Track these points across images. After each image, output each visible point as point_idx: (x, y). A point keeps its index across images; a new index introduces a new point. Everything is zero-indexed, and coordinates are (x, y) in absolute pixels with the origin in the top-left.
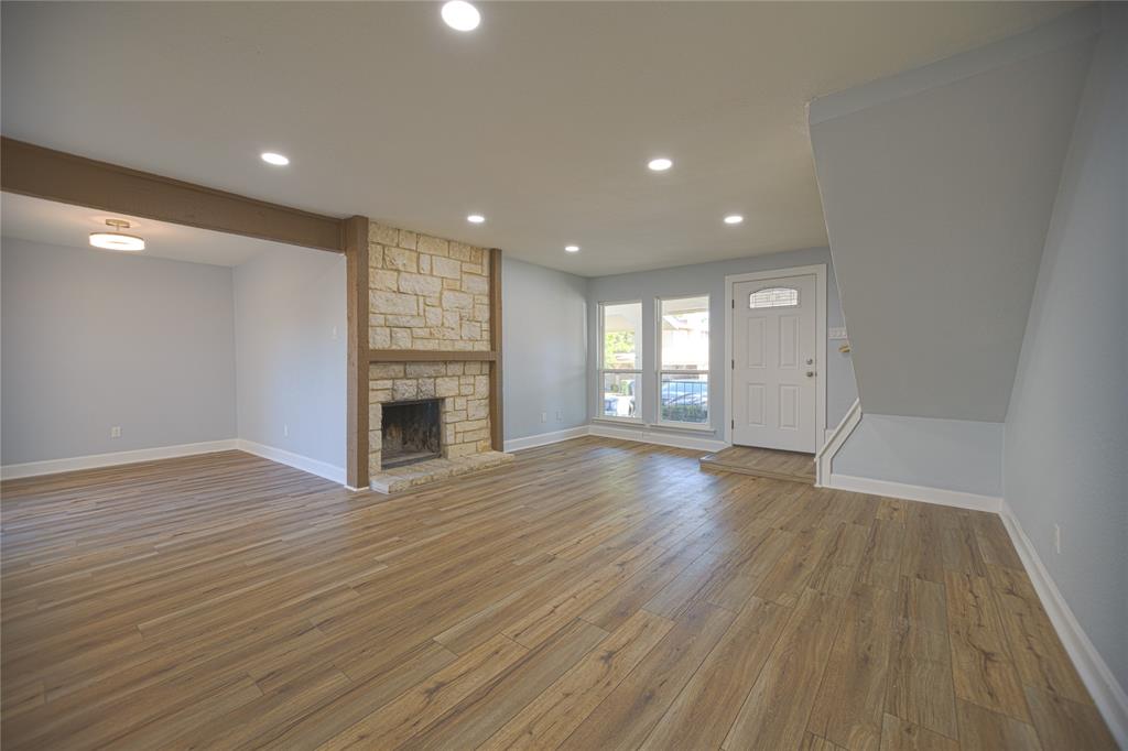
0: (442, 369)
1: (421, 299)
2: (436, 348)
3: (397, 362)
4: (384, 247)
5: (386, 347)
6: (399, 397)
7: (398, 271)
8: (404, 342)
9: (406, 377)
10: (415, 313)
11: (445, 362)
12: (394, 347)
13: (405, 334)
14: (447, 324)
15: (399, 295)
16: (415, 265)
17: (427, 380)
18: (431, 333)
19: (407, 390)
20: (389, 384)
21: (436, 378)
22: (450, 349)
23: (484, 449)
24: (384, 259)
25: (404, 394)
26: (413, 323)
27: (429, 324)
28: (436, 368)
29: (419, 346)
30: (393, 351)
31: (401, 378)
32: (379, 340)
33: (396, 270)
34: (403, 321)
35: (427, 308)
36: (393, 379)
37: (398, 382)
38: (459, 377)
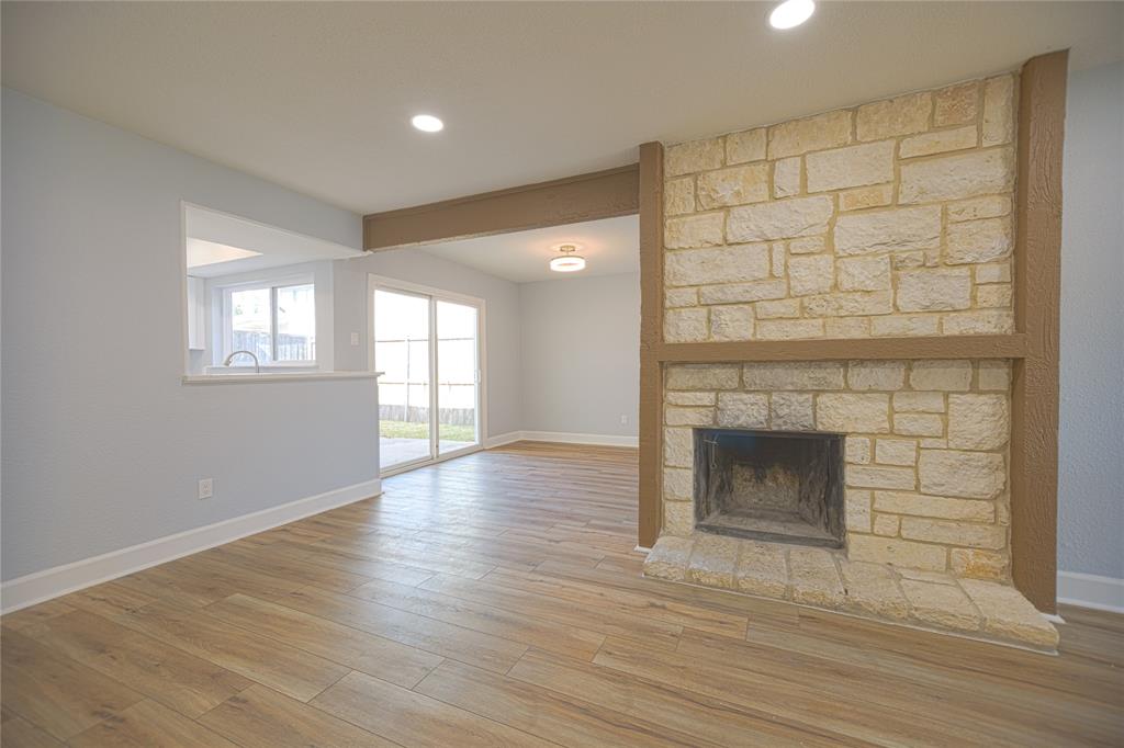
0: (835, 376)
1: (779, 248)
2: (818, 334)
3: (724, 363)
4: (695, 176)
5: (700, 339)
6: (726, 421)
7: (725, 208)
8: (736, 327)
9: (742, 387)
10: (763, 274)
11: (845, 363)
12: (716, 338)
13: (738, 315)
14: (847, 284)
15: (727, 249)
16: (765, 187)
17: (795, 397)
18: (803, 308)
19: (746, 411)
20: (707, 398)
21: (817, 393)
22: (857, 334)
23: (977, 573)
24: (696, 197)
25: (737, 417)
26: (758, 292)
27: (798, 288)
28: (819, 373)
29: (772, 333)
30: (715, 344)
31: (734, 390)
32: (685, 327)
33: (721, 208)
34: (735, 292)
35: (792, 261)
36: (718, 391)
37: (727, 397)
38: (891, 394)
